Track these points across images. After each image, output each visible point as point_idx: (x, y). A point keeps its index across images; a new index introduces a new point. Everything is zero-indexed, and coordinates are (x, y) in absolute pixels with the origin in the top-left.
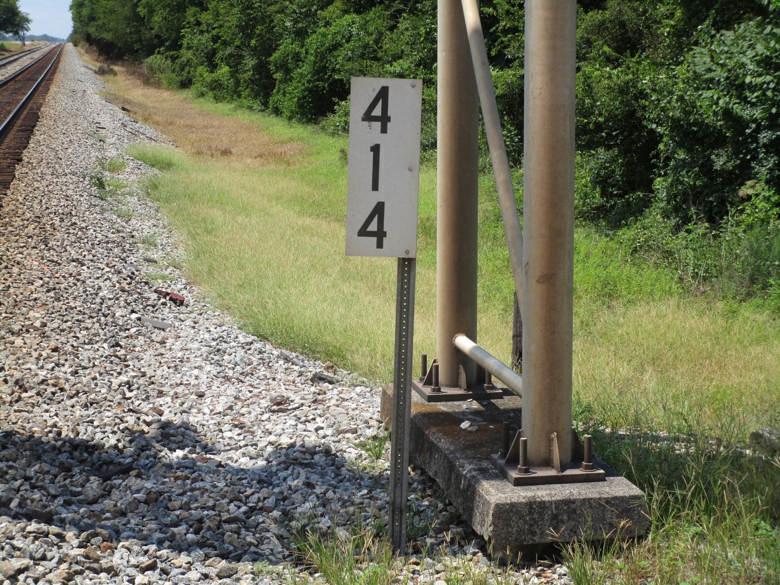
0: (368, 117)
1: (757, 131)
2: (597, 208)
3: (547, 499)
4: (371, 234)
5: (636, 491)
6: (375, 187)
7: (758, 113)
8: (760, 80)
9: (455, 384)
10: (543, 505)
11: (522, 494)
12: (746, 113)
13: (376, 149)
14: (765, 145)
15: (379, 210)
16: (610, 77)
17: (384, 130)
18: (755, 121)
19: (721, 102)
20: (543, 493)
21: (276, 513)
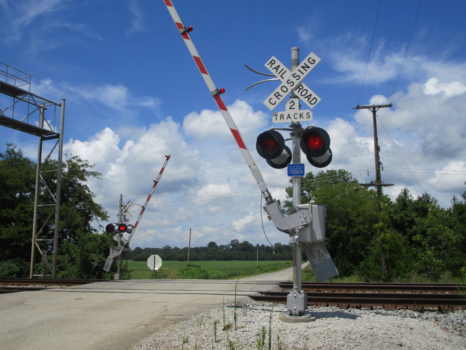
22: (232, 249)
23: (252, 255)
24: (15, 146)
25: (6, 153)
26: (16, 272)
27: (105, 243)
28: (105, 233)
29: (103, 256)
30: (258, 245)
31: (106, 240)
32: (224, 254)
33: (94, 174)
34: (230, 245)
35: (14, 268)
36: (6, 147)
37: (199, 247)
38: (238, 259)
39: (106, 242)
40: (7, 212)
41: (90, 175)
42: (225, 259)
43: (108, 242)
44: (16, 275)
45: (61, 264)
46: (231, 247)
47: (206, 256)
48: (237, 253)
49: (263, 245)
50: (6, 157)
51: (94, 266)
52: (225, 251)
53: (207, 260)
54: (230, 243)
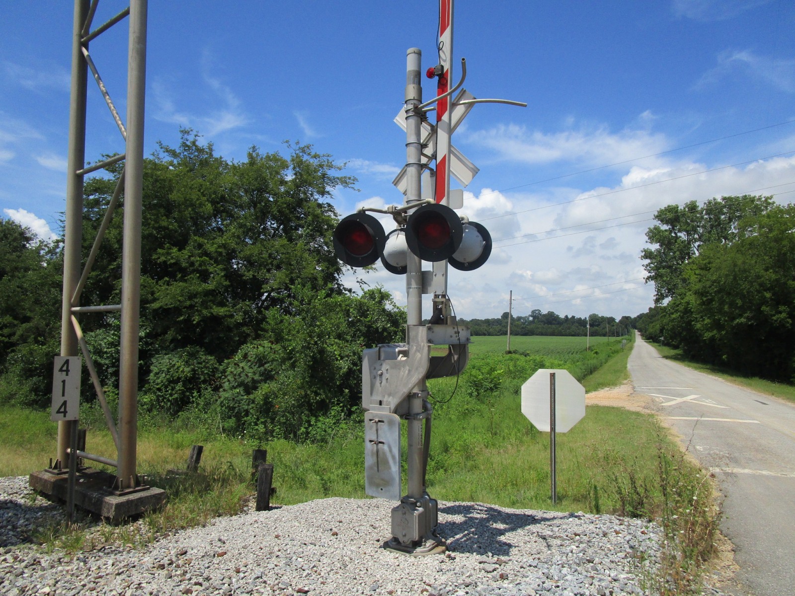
0: (61, 370)
1: (108, 368)
2: (32, 401)
3: (133, 498)
4: (62, 412)
5: (162, 491)
6: (63, 395)
7: (107, 362)
8: (110, 350)
9: (66, 467)
10: (132, 501)
11: (123, 499)
12: (103, 362)
13: (64, 382)
14: (111, 373)
15: (65, 403)
16: (41, 349)
17: (67, 375)
18: (106, 364)
19: (93, 358)
20: (132, 497)
21: (9, 527)
22: (533, 322)
23: (560, 329)
24: (195, 133)
25: (180, 147)
26: (183, 379)
27: (366, 317)
28: (367, 295)
29: (364, 345)
30: (566, 316)
31: (368, 310)
32: (523, 328)
33: (345, 181)
34: (529, 316)
35: (179, 370)
36: (180, 135)
37: (490, 318)
38: (542, 334)
39: (368, 315)
40: (168, 254)
41: (337, 184)
42: (525, 334)
43: (373, 314)
44: (184, 385)
45: (266, 366)
46: (531, 319)
47: (500, 330)
48: (539, 326)
49: (573, 317)
50: (182, 156)
51: (342, 372)
52: (524, 324)
53: (501, 334)
54: (530, 314)
